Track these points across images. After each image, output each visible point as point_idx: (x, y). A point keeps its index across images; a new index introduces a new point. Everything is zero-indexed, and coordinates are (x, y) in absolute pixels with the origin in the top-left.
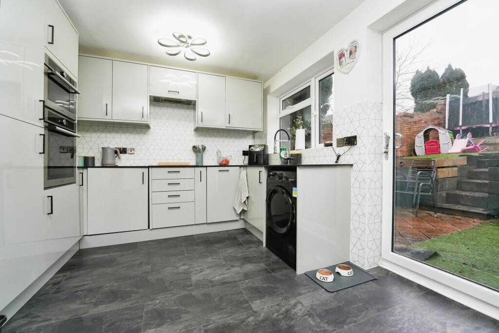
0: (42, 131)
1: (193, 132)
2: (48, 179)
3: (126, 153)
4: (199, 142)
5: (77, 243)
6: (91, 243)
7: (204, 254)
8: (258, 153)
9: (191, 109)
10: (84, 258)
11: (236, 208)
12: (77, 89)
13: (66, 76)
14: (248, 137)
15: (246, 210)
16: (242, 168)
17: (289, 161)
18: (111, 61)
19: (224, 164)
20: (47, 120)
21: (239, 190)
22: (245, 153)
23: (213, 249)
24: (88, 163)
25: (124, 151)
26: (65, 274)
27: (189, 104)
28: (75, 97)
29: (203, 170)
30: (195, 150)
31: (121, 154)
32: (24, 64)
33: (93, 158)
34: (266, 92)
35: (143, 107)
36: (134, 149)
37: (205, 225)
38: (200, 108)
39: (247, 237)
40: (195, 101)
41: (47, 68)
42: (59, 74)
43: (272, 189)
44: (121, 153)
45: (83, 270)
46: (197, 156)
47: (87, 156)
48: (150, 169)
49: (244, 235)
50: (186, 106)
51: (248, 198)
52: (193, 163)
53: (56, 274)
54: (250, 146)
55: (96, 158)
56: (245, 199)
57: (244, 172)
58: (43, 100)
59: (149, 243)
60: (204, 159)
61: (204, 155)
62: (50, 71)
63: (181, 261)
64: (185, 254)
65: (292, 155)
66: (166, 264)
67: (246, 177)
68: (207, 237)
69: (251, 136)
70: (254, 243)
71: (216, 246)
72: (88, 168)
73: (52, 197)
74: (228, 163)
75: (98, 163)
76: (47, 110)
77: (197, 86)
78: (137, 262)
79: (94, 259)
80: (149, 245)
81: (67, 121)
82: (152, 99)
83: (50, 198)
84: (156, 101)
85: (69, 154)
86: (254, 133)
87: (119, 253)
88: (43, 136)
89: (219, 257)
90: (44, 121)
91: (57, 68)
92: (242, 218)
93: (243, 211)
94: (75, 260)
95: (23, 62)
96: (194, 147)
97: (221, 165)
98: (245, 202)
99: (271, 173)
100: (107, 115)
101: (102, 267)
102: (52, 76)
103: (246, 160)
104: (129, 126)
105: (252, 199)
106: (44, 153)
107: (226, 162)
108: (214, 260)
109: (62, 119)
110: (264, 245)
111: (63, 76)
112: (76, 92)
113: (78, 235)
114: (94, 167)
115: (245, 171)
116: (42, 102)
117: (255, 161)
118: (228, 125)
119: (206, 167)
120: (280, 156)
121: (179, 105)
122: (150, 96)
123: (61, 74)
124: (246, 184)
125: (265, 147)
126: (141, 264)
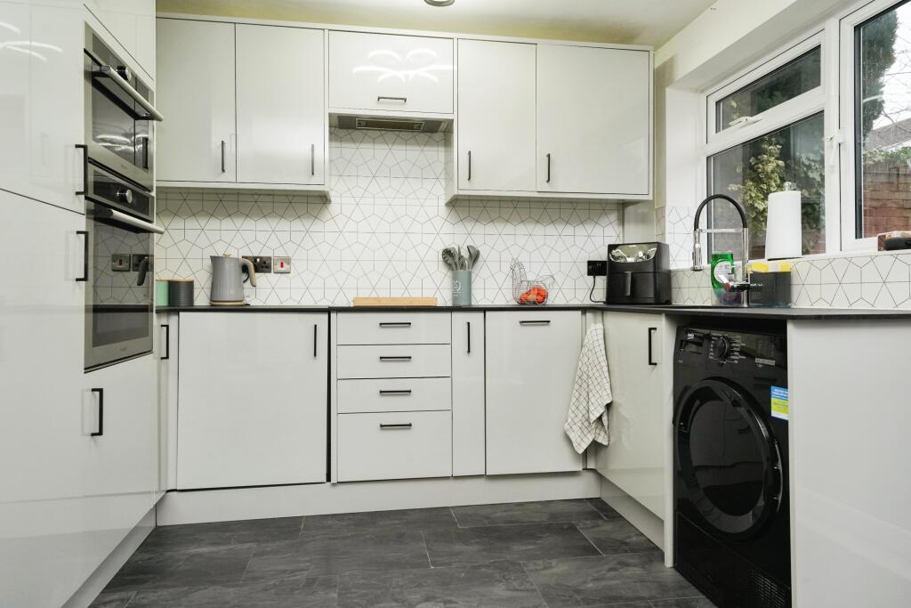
0: (82, 223)
1: (443, 211)
2: (94, 346)
3: (270, 272)
4: (460, 237)
5: (151, 510)
6: (184, 512)
7: (483, 570)
8: (637, 268)
9: (438, 144)
10: (168, 554)
11: (572, 436)
12: (154, 109)
13: (130, 77)
14: (604, 221)
15: (605, 443)
16: (589, 315)
17: (744, 294)
18: (233, 25)
19: (533, 303)
20: (91, 194)
21: (581, 381)
22: (595, 268)
23: (508, 557)
24: (180, 298)
25: (262, 265)
26: (123, 595)
27: (434, 131)
28: (150, 127)
29: (476, 318)
30: (450, 261)
31: (258, 275)
32: (30, 48)
33: (190, 285)
34: (661, 79)
35: (313, 146)
36: (288, 261)
37: (481, 482)
38: (463, 139)
39: (607, 527)
40: (451, 122)
41: (90, 59)
42: (114, 72)
43: (696, 386)
44: (257, 270)
45: (167, 587)
46: (455, 278)
47: (176, 278)
48: (333, 315)
49: (600, 522)
50: (424, 136)
51: (608, 406)
52: (445, 300)
53: (102, 592)
54: (612, 247)
55: (196, 285)
56: (602, 410)
57: (595, 325)
58: (83, 143)
59: (330, 522)
60: (474, 286)
61: (473, 276)
62: (96, 68)
63: (420, 586)
64: (428, 566)
65: (755, 276)
66: (379, 592)
67: (602, 342)
68: (487, 518)
69: (613, 217)
70: (633, 551)
71: (517, 547)
72: (181, 313)
73: (101, 391)
74: (545, 297)
75: (201, 299)
76: (91, 167)
77: (456, 76)
78: (301, 577)
79: (194, 555)
80: (330, 527)
81: (134, 193)
82: (336, 122)
83: (97, 393)
84: (346, 126)
85: (134, 275)
86: (622, 207)
87: (254, 545)
88: (83, 236)
89: (528, 586)
90: (87, 198)
91: (111, 57)
92: (591, 465)
93: (595, 447)
94: (146, 556)
95: (28, 43)
96: (448, 253)
97: (523, 306)
98: (600, 418)
99: (691, 336)
100: (223, 171)
101: (214, 583)
102: (99, 79)
103: (599, 289)
104: (276, 198)
105: (624, 409)
106: (85, 279)
107: (538, 294)
108: (515, 594)
109: (124, 189)
110: (669, 561)
111: (125, 77)
112: (151, 117)
113: (155, 488)
114: (192, 309)
115: (600, 326)
116: (82, 150)
117: (629, 294)
118: (546, 187)
119: (484, 310)
120: (714, 280)
121: (406, 135)
122: (330, 115)
123: (119, 73)
124: (604, 364)
125: (660, 248)
126: (310, 582)
